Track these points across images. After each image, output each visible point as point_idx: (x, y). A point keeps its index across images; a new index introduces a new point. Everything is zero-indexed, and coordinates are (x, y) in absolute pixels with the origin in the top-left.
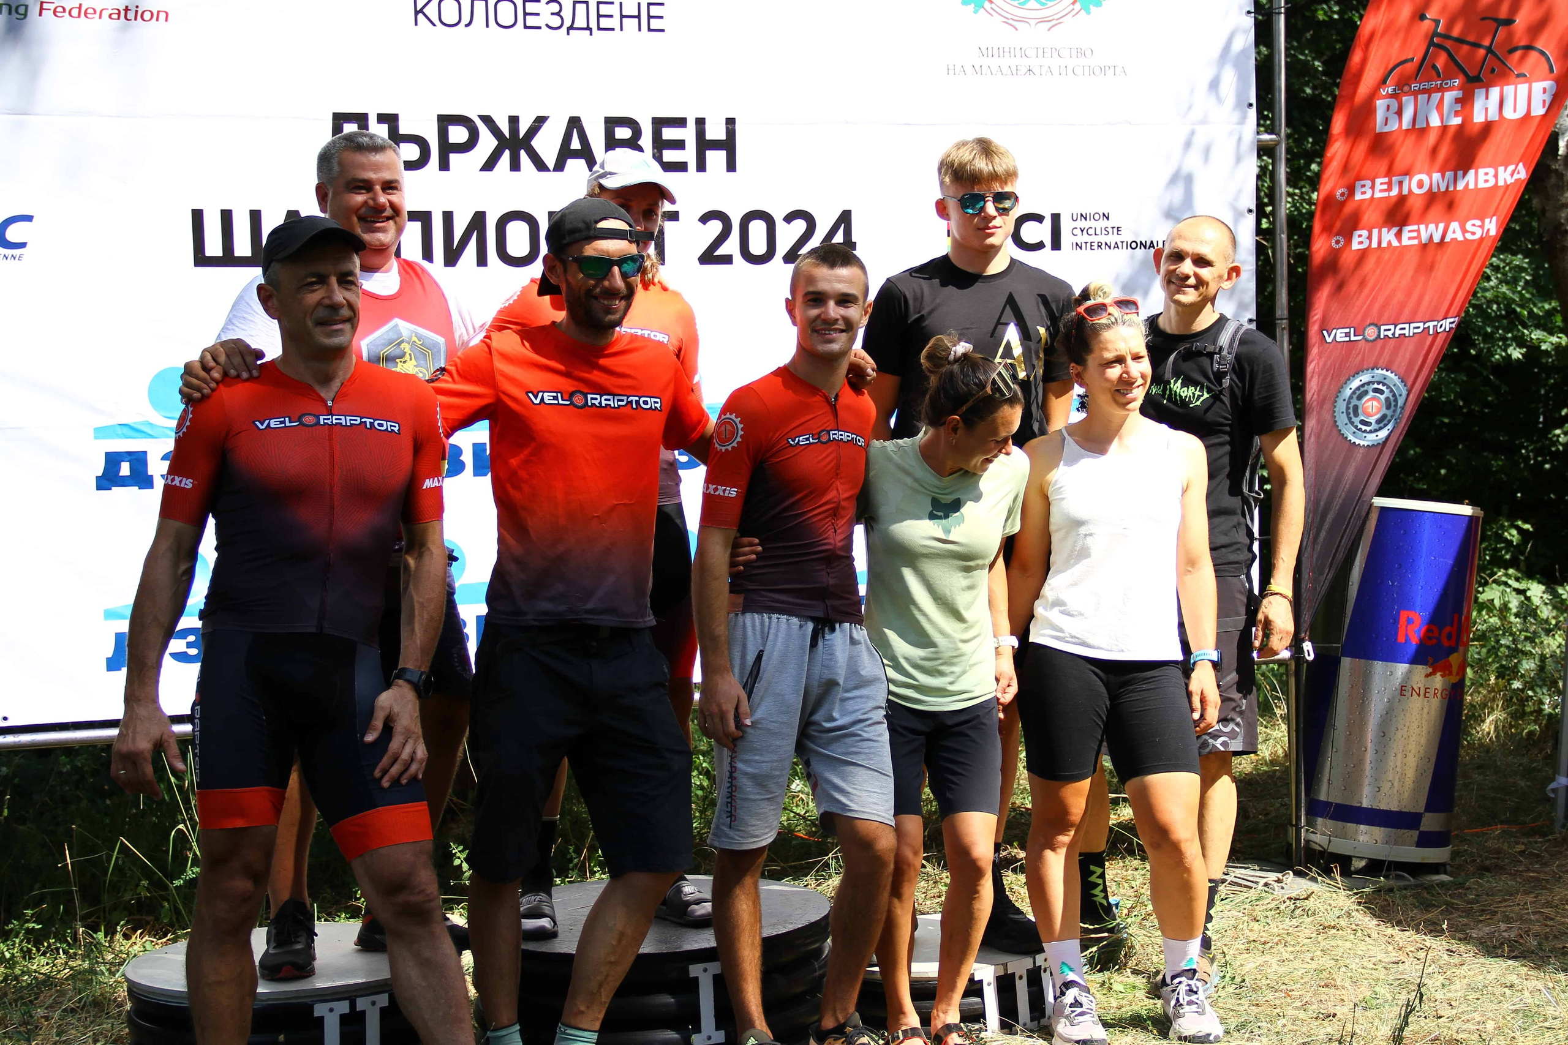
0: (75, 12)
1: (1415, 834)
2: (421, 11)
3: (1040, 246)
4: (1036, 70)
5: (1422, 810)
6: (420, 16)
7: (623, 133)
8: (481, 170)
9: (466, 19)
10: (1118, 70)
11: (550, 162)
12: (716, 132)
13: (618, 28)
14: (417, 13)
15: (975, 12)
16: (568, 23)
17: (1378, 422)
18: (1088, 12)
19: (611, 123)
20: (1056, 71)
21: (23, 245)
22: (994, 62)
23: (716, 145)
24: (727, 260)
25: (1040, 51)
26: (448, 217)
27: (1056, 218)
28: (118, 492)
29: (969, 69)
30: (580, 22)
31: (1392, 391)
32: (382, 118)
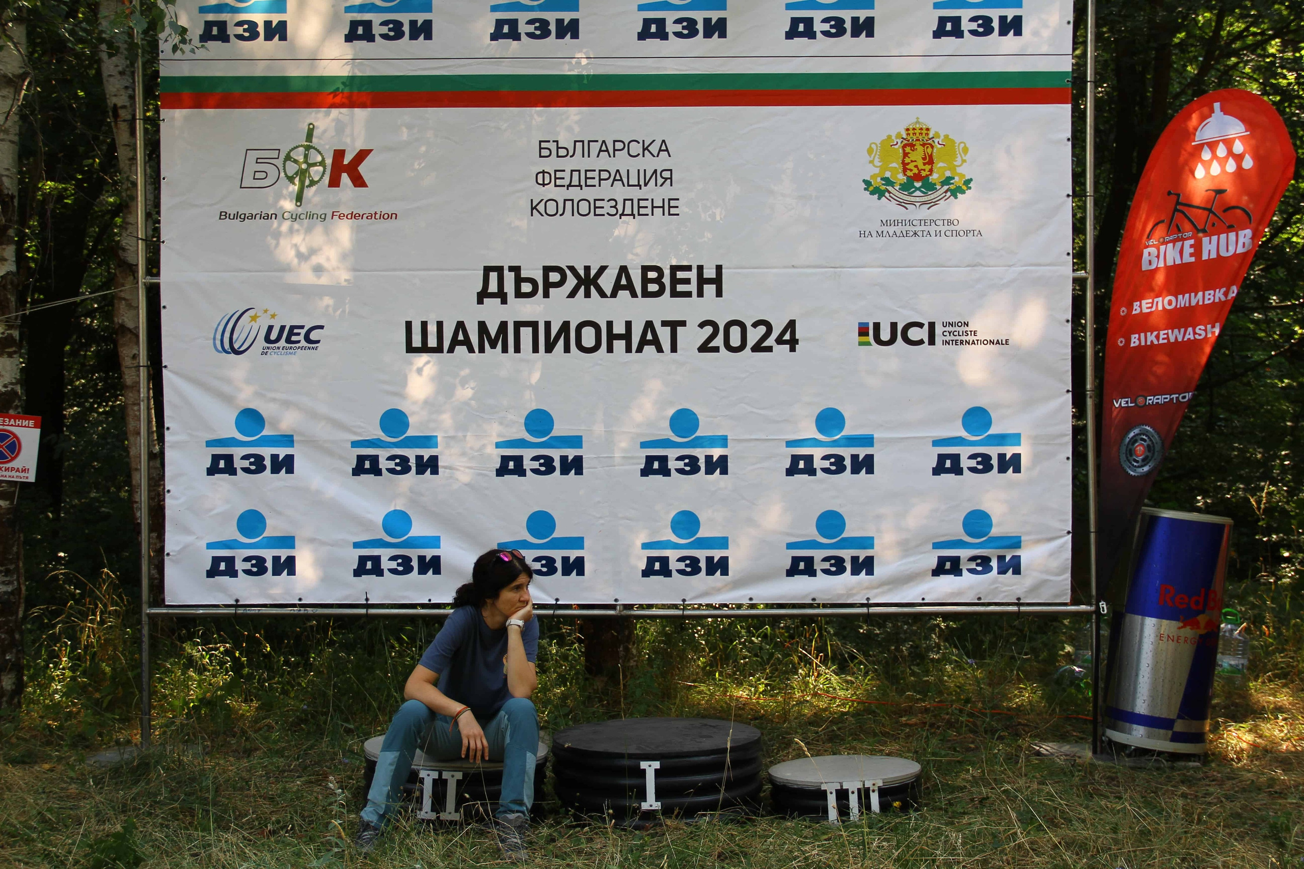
0: (349, 216)
1: (1170, 733)
2: (535, 208)
3: (921, 342)
4: (920, 234)
5: (1175, 717)
6: (535, 211)
7: (652, 275)
8: (568, 297)
9: (560, 212)
10: (976, 233)
11: (609, 293)
12: (710, 273)
13: (650, 213)
14: (532, 209)
15: (879, 199)
16: (620, 212)
17: (1143, 460)
18: (956, 198)
19: (645, 269)
20: (933, 234)
21: (318, 342)
22: (891, 230)
23: (710, 281)
24: (716, 349)
25: (923, 222)
26: (548, 324)
27: (932, 325)
28: (363, 477)
29: (874, 234)
30: (628, 211)
31: (1151, 440)
32: (511, 269)
